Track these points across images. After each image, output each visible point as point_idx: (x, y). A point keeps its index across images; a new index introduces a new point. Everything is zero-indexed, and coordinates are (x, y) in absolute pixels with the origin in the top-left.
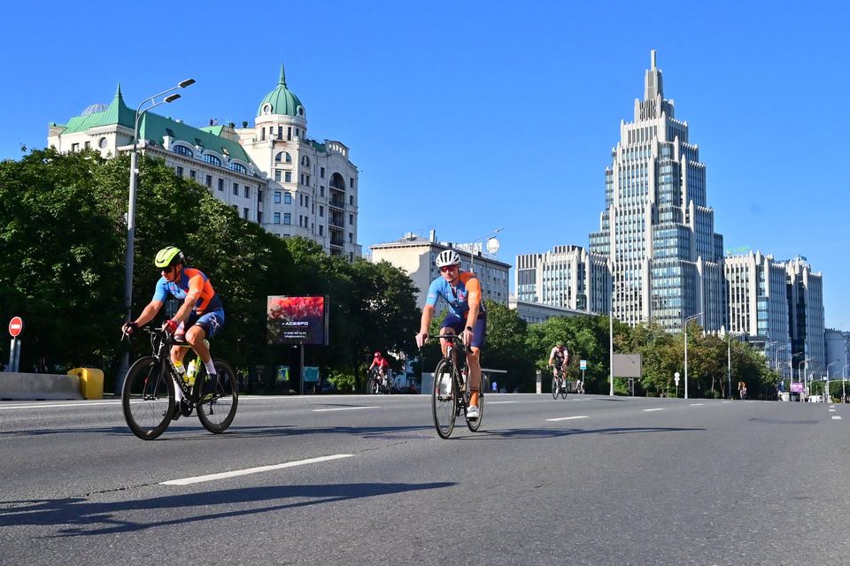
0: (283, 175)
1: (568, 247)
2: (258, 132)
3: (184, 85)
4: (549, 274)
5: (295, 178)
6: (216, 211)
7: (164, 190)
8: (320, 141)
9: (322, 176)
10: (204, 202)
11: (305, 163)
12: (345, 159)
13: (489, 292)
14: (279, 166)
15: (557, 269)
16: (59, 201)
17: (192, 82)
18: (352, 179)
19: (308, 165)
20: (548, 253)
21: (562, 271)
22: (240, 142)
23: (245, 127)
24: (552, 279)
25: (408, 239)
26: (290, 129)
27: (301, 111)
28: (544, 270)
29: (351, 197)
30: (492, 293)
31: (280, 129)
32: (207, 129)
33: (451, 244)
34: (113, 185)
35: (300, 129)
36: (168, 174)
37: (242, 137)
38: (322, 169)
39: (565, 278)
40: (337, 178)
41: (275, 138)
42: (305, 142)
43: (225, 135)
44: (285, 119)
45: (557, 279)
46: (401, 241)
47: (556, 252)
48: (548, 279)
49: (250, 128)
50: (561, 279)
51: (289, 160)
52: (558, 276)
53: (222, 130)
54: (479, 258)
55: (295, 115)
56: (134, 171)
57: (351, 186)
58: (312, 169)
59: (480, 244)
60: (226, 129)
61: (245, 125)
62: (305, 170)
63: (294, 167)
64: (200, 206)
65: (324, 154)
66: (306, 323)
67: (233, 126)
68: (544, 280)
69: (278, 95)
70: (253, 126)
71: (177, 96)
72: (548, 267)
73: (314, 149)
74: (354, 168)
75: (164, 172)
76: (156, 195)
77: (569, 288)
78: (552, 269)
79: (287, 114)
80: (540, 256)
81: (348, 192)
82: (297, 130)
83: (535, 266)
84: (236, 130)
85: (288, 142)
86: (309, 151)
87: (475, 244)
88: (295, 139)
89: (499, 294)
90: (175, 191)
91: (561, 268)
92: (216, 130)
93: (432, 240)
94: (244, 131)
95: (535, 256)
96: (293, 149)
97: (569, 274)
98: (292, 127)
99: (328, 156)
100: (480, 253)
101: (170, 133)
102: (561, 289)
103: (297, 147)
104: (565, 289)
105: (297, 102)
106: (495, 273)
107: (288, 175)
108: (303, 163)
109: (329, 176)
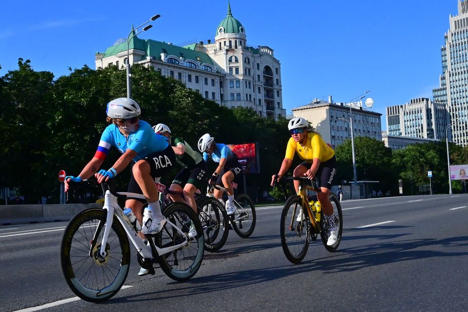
0: (234, 70)
1: (420, 99)
2: (217, 45)
3: (154, 19)
4: (408, 117)
5: (241, 71)
6: (184, 96)
7: (154, 86)
8: (256, 47)
9: (258, 68)
10: (177, 90)
11: (247, 61)
12: (272, 57)
13: (369, 132)
14: (231, 65)
15: (413, 113)
16: (86, 97)
17: (158, 16)
18: (277, 69)
19: (249, 62)
20: (407, 104)
21: (416, 115)
22: (207, 52)
23: (209, 43)
24: (410, 120)
25: (315, 103)
26: (236, 41)
27: (242, 30)
28: (405, 115)
29: (277, 80)
30: (371, 133)
31: (230, 42)
32: (186, 47)
33: (342, 104)
34: (120, 85)
35: (242, 41)
36: (156, 75)
37: (208, 49)
38: (258, 64)
39: (419, 119)
40: (268, 69)
41: (228, 48)
42: (245, 49)
43: (198, 49)
44: (233, 35)
45: (413, 120)
46: (310, 104)
47: (412, 103)
48: (408, 121)
49: (212, 43)
50: (416, 120)
51: (237, 61)
52: (414, 118)
53: (196, 46)
54: (361, 111)
55: (238, 33)
56: (129, 75)
57: (277, 73)
58: (251, 65)
59: (361, 102)
60: (198, 45)
61: (209, 42)
62: (248, 66)
63: (240, 65)
64: (175, 93)
65: (258, 55)
66: (245, 161)
67: (202, 43)
68: (405, 121)
69: (227, 22)
70: (214, 42)
71: (150, 26)
72: (407, 113)
73: (251, 53)
74: (277, 62)
75: (154, 74)
76: (150, 89)
77: (422, 125)
78: (410, 114)
79: (233, 32)
80: (402, 107)
81: (275, 77)
82: (241, 42)
83: (399, 113)
84: (204, 46)
85: (236, 50)
86: (249, 55)
87: (358, 103)
88: (240, 47)
89: (375, 133)
90: (161, 85)
91: (415, 113)
92: (192, 47)
93: (330, 102)
94: (209, 45)
95: (398, 106)
96: (239, 53)
97: (421, 116)
98: (237, 40)
99: (261, 56)
100: (361, 108)
101: (165, 51)
102: (416, 126)
103: (241, 52)
104: (419, 126)
105: (239, 24)
106: (372, 119)
107: (237, 70)
108: (245, 62)
109: (262, 68)
